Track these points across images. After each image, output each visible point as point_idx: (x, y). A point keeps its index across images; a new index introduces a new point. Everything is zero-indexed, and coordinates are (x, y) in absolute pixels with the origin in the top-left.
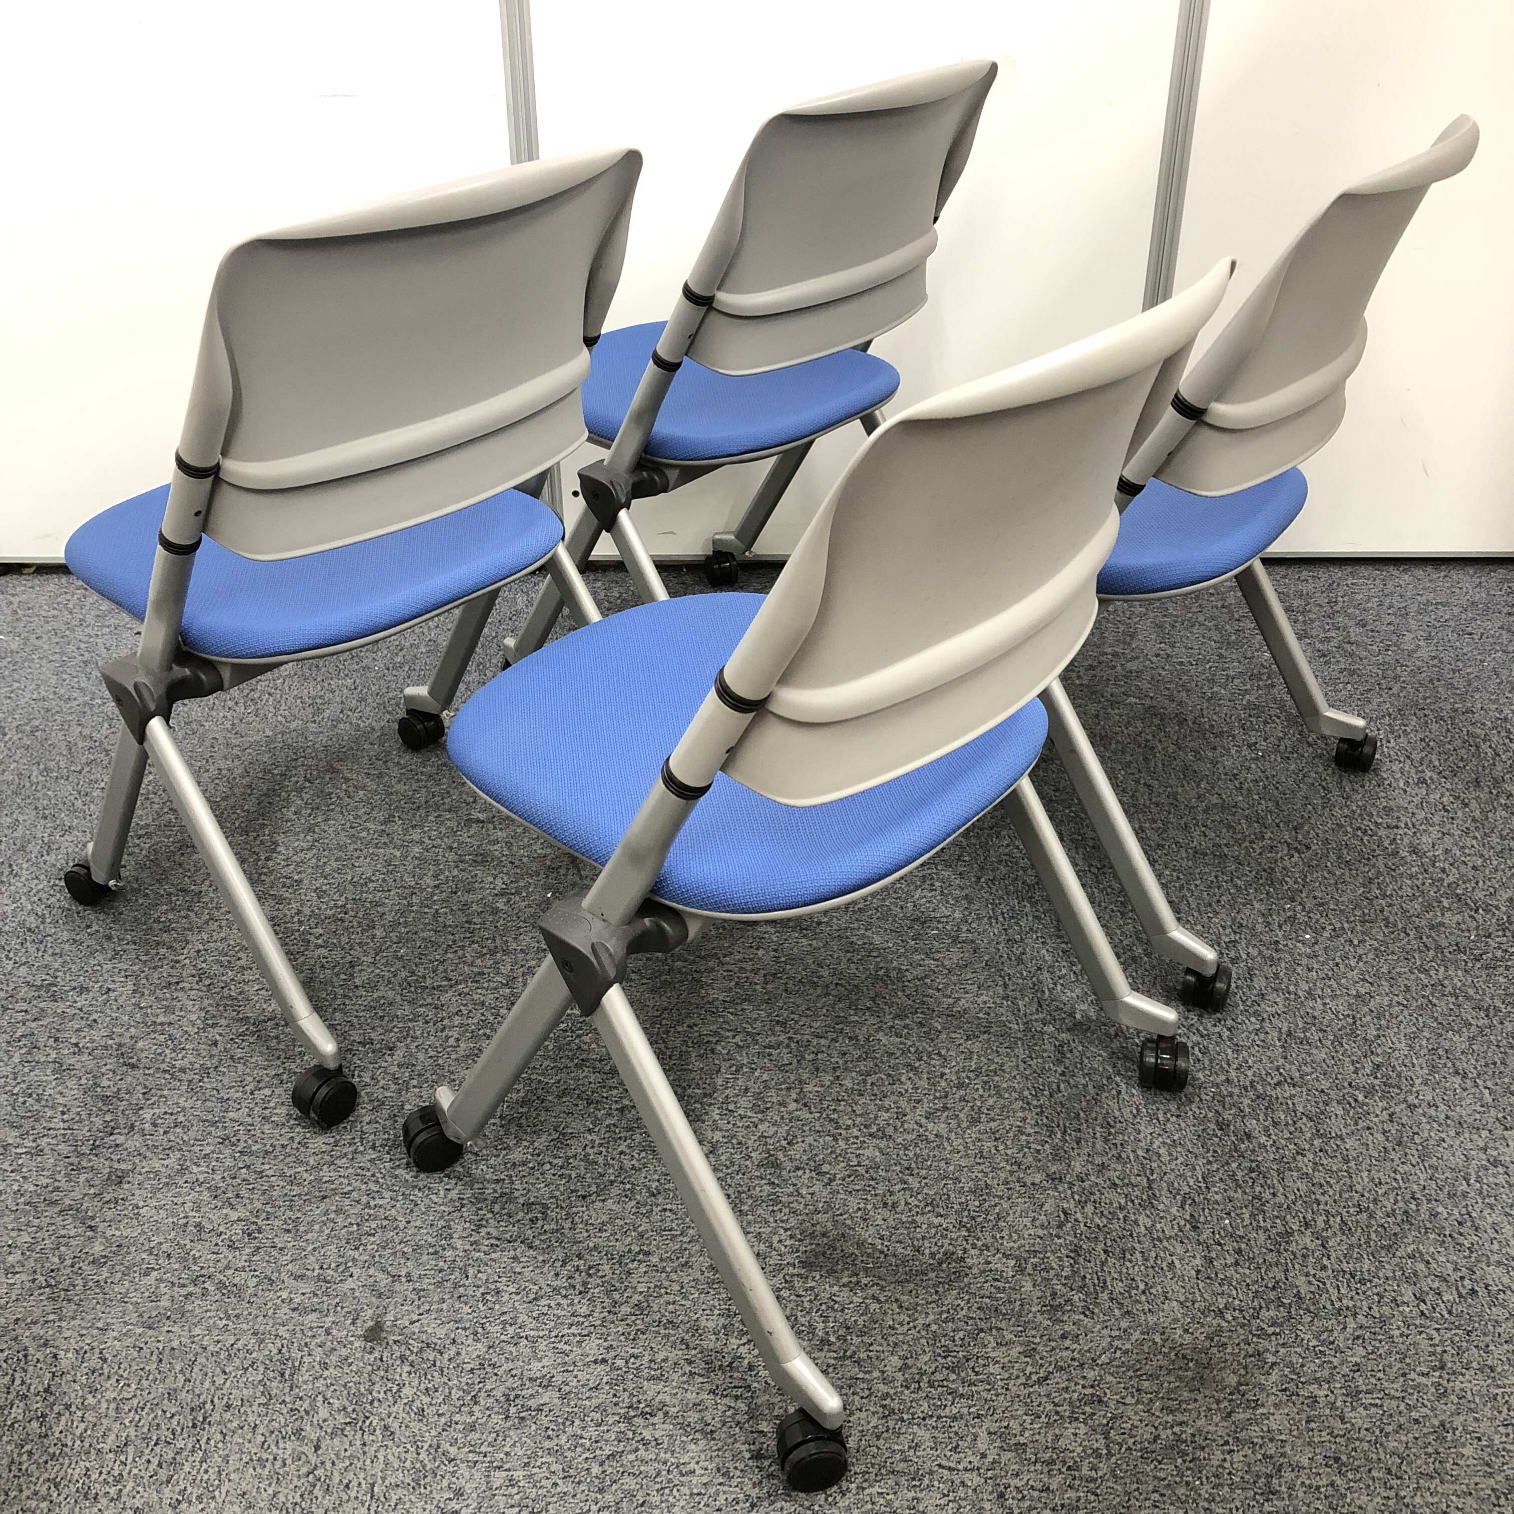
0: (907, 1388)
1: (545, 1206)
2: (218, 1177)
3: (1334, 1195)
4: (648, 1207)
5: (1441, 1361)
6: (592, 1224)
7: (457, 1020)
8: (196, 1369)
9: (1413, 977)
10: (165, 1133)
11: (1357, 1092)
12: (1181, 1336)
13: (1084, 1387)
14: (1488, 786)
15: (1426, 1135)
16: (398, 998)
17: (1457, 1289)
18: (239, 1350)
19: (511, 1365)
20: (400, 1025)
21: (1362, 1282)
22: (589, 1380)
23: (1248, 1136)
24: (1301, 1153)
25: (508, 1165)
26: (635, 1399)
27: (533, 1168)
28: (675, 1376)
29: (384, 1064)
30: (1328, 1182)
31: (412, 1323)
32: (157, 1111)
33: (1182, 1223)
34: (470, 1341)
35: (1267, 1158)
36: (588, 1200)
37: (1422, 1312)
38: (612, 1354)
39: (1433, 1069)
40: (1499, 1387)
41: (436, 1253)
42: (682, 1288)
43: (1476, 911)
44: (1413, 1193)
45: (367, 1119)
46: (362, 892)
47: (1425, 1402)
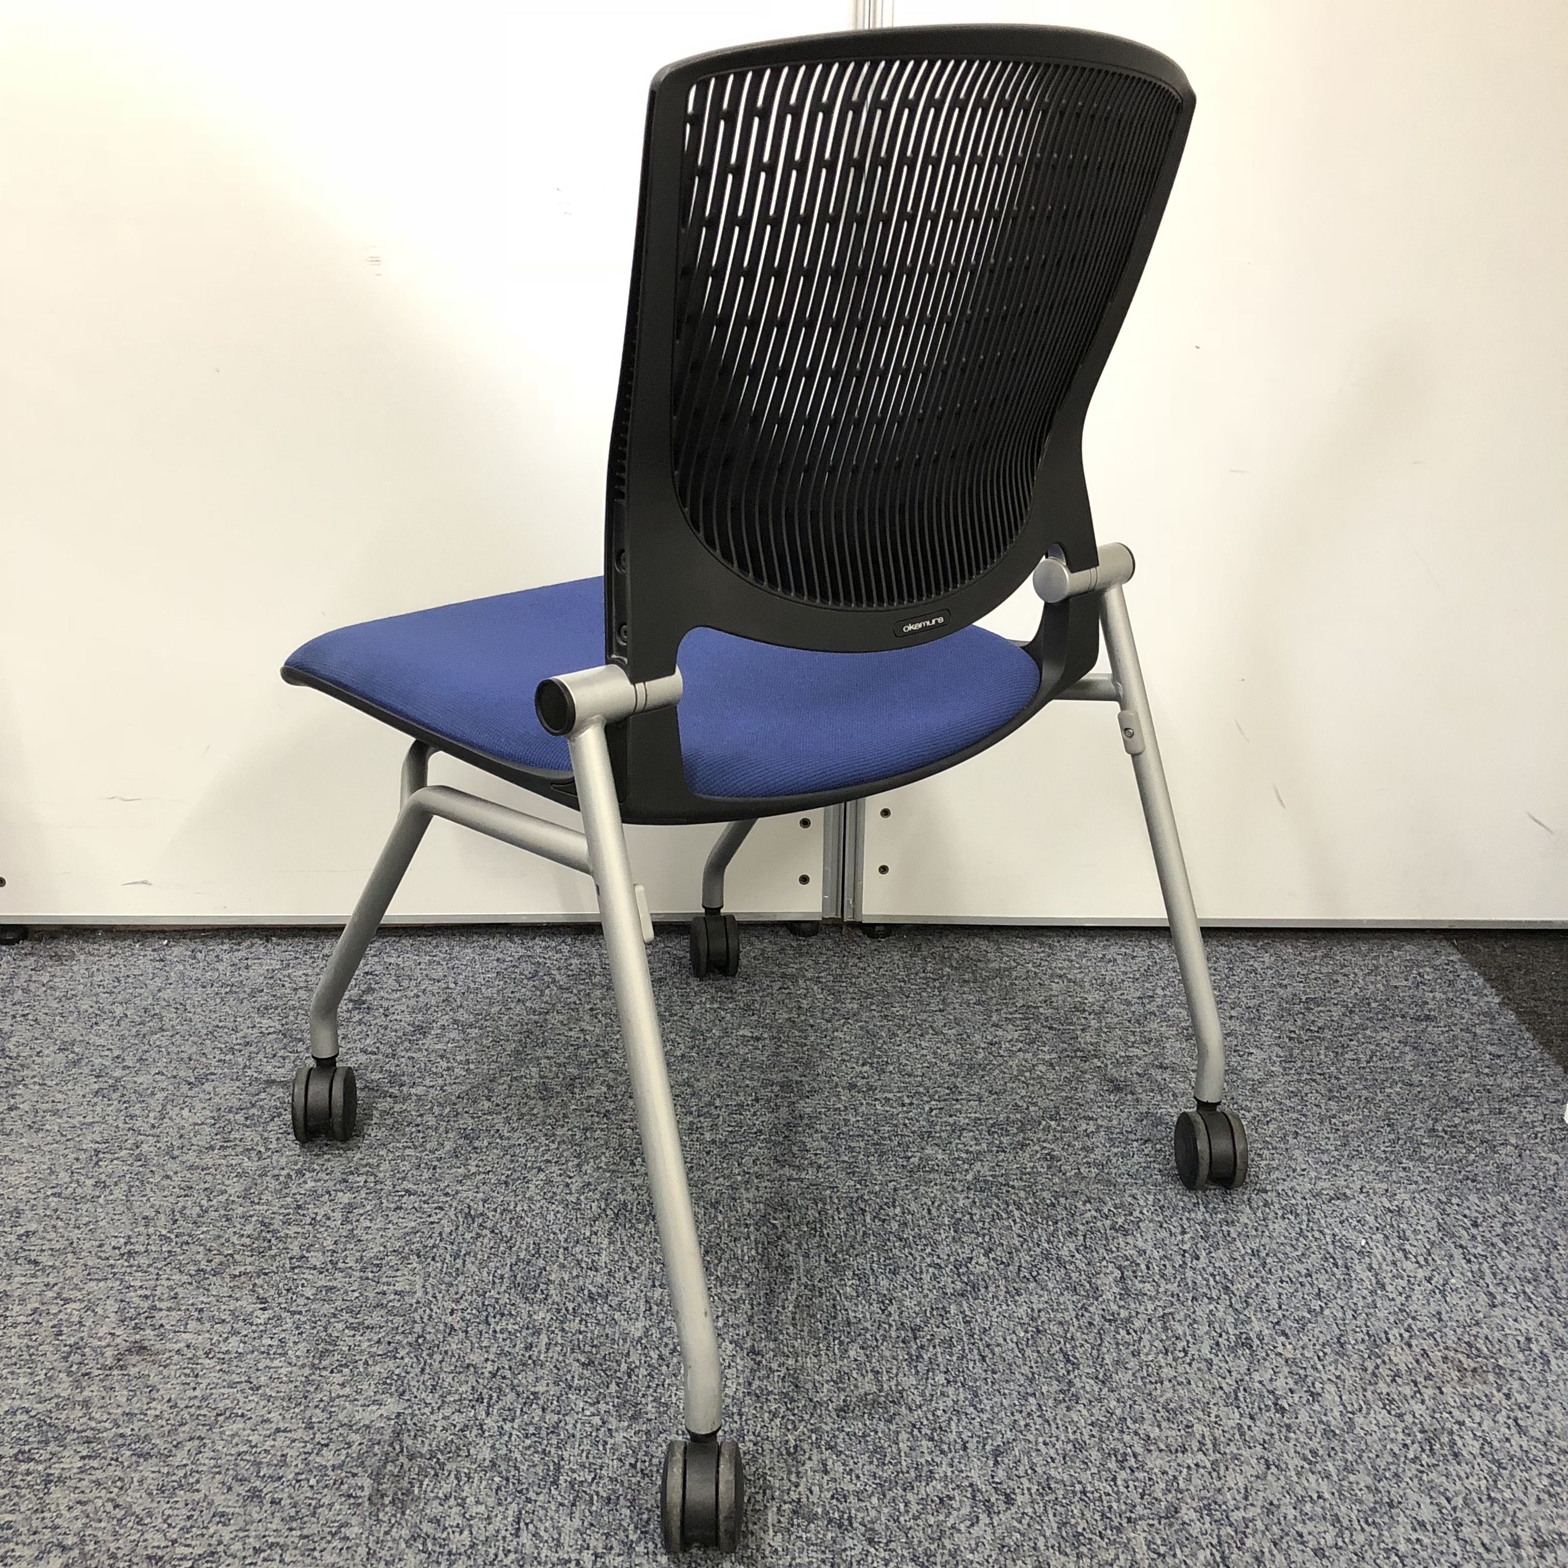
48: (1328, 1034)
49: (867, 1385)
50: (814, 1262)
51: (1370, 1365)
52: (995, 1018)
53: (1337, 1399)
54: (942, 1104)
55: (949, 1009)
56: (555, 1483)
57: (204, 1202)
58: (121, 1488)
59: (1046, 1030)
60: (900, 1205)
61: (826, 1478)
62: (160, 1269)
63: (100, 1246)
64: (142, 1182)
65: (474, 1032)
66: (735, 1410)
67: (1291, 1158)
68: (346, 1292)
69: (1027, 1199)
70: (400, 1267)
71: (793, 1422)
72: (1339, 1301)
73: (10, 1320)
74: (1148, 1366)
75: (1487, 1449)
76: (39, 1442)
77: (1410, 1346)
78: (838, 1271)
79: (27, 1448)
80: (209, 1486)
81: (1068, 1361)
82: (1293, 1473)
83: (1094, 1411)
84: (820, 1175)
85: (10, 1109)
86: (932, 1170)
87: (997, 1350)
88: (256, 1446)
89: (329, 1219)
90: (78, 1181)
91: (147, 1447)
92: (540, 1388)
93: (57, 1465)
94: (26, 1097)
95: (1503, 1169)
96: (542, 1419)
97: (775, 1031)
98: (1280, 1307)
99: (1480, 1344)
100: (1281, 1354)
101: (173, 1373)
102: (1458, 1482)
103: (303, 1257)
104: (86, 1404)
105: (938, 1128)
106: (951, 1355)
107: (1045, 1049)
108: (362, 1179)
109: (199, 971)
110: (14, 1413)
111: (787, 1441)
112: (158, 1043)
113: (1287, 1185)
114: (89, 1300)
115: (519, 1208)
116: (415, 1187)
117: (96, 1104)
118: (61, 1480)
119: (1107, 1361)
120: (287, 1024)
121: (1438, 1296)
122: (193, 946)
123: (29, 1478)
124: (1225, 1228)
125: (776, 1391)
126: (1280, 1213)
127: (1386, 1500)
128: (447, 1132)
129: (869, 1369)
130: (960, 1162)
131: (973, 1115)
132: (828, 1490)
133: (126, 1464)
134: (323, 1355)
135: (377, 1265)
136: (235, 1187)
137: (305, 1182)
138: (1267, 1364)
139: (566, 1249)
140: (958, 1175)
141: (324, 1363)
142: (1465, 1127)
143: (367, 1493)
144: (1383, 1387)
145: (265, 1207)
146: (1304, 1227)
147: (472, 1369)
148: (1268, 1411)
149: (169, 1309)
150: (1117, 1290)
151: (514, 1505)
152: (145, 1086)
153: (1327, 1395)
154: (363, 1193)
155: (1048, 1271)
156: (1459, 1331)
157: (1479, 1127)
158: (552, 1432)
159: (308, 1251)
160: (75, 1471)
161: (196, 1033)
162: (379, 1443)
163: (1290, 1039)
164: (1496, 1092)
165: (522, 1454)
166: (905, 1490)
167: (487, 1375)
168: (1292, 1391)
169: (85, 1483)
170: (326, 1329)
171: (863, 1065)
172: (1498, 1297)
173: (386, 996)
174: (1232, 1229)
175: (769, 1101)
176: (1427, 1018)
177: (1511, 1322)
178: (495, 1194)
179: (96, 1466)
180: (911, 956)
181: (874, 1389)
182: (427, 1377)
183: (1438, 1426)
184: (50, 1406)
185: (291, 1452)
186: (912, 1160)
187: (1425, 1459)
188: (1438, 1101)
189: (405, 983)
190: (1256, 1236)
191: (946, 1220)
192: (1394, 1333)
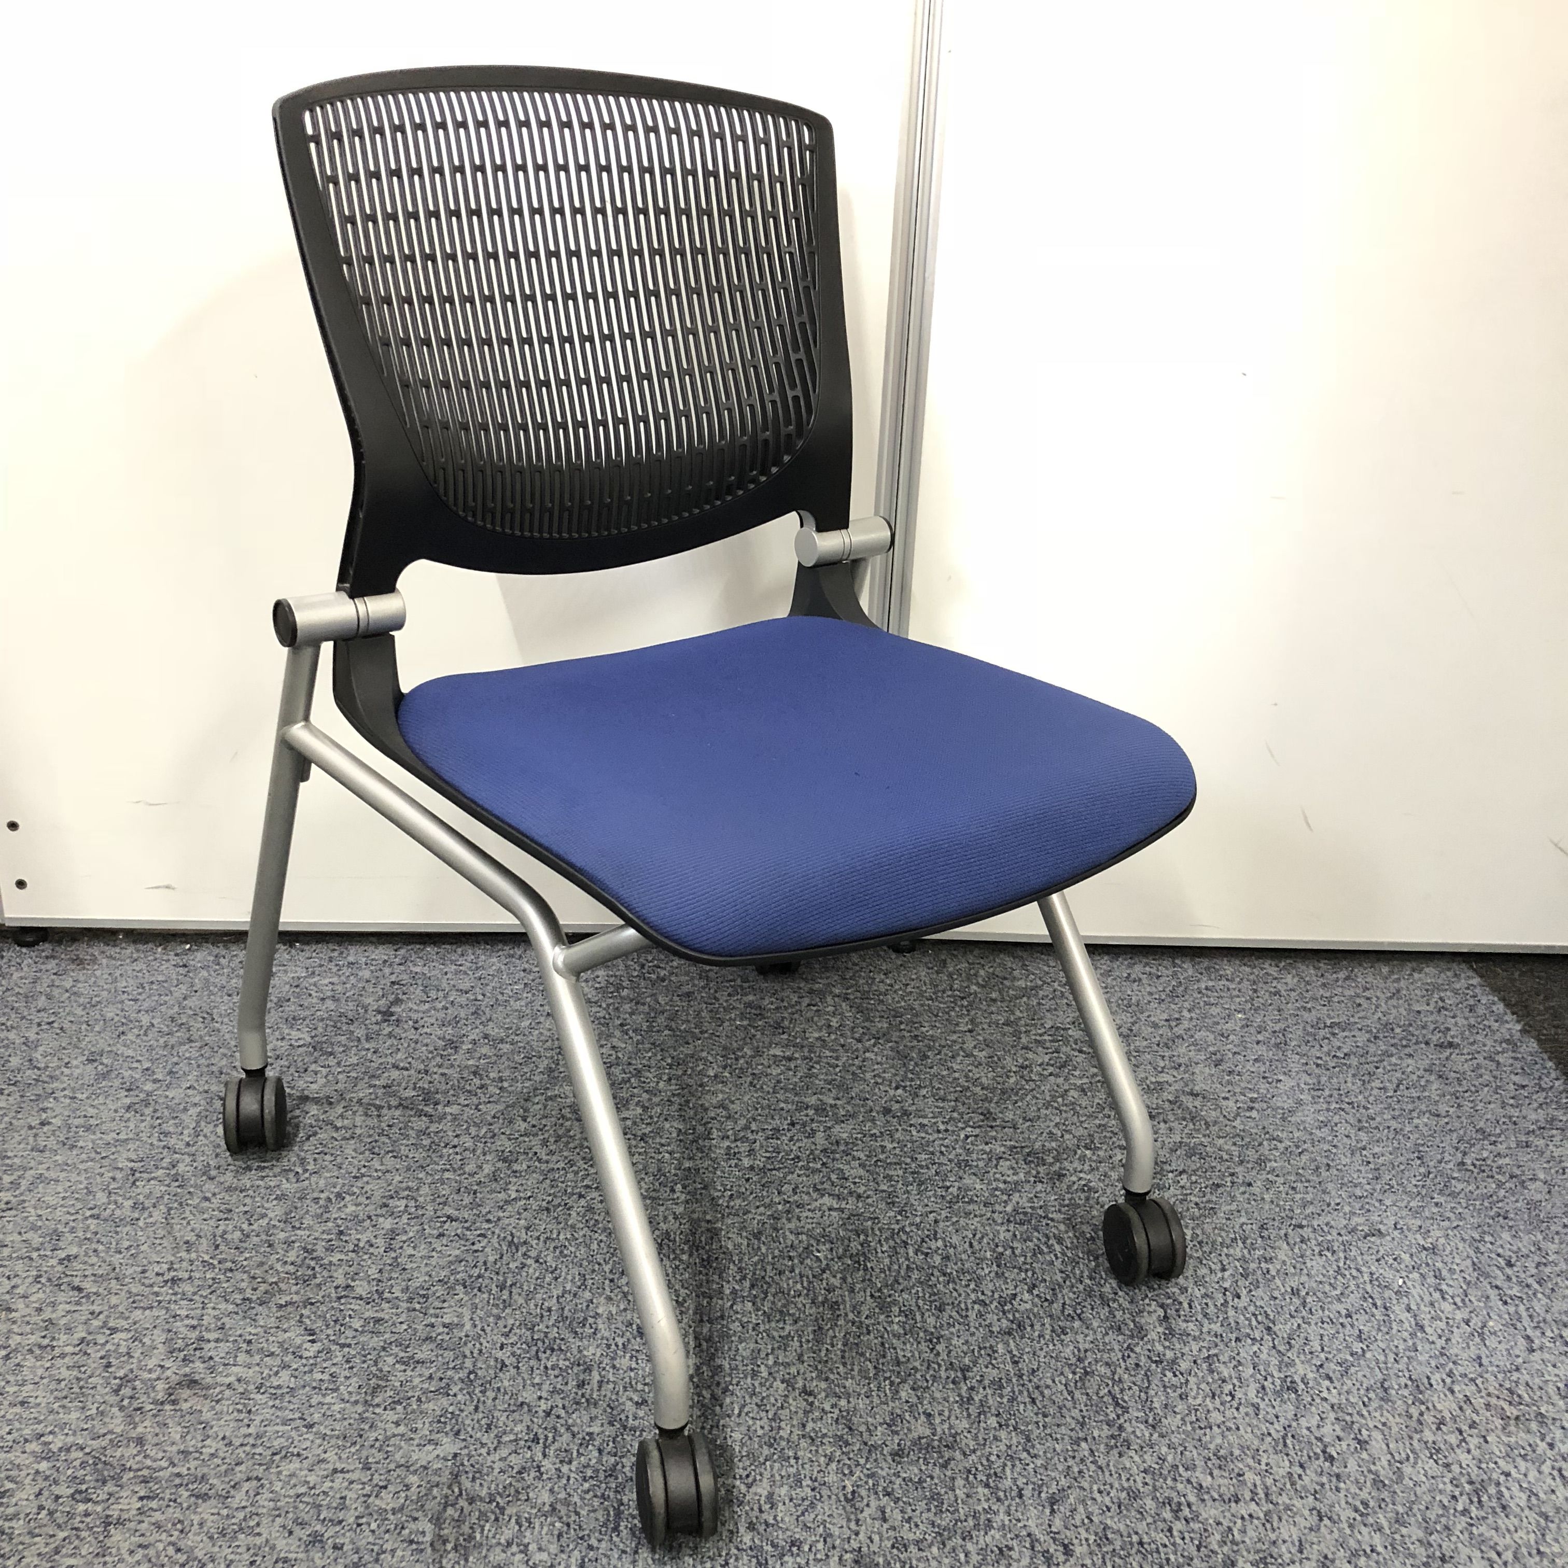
48: (1354, 1061)
49: (920, 1428)
50: (860, 1297)
51: (1414, 1411)
52: (1024, 1040)
53: (1384, 1447)
54: (977, 1131)
55: (979, 1029)
56: (616, 1529)
57: (245, 1226)
58: (182, 1531)
59: (1076, 1054)
60: (944, 1240)
61: (886, 1526)
62: (206, 1297)
63: (143, 1272)
64: (181, 1204)
65: (506, 1048)
66: (791, 1454)
67: (1324, 1192)
68: (394, 1324)
69: (1067, 1232)
70: (446, 1297)
71: (849, 1467)
72: (1381, 1344)
73: (57, 1352)
74: (1197, 1410)
75: (1534, 1500)
76: (97, 1481)
77: (1452, 1392)
78: (884, 1306)
79: (84, 1487)
80: (270, 1530)
81: (1117, 1404)
82: (1345, 1525)
83: (1146, 1457)
84: (860, 1205)
85: (43, 1124)
86: (971, 1201)
87: (1047, 1392)
88: (314, 1488)
89: (372, 1246)
90: (116, 1203)
91: (204, 1488)
92: (596, 1429)
93: (115, 1506)
94: (58, 1112)
95: (1533, 1205)
96: (599, 1461)
97: (806, 1050)
98: (1323, 1350)
99: (1521, 1390)
100: (1326, 1399)
101: (225, 1409)
102: (1508, 1536)
103: (348, 1286)
104: (140, 1441)
105: (974, 1156)
106: (1001, 1396)
107: (1077, 1073)
108: (404, 1202)
109: (224, 978)
110: (68, 1450)
111: (844, 1487)
112: (187, 1055)
113: (1322, 1220)
114: (136, 1330)
115: (562, 1237)
116: (455, 1213)
117: (128, 1120)
118: (120, 1522)
119: (1156, 1405)
120: (316, 1036)
121: (1477, 1339)
122: (216, 951)
123: (88, 1520)
124: (1263, 1265)
125: (830, 1434)
126: (1317, 1249)
127: (1438, 1554)
128: (485, 1154)
129: (921, 1411)
130: (997, 1193)
131: (1008, 1143)
132: (888, 1539)
133: (185, 1505)
134: (375, 1390)
135: (424, 1296)
136: (276, 1211)
137: (345, 1206)
138: (1313, 1409)
139: (612, 1281)
140: (997, 1207)
141: (376, 1401)
142: (1494, 1161)
143: (428, 1538)
144: (1428, 1435)
145: (308, 1233)
146: (1341, 1264)
147: (526, 1408)
148: (1318, 1459)
149: (217, 1341)
150: (1160, 1330)
151: (576, 1552)
152: (177, 1101)
153: (1373, 1443)
154: (405, 1217)
155: (1092, 1309)
156: (1500, 1376)
157: (1507, 1160)
158: (611, 1475)
159: (354, 1280)
160: (135, 1512)
161: (224, 1044)
162: (437, 1485)
163: (1318, 1065)
164: (1523, 1124)
165: (582, 1499)
166: (964, 1539)
167: (541, 1414)
168: (1339, 1439)
169: (144, 1526)
170: (376, 1363)
171: (897, 1088)
172: (1537, 1341)
173: (415, 1007)
174: (1270, 1266)
175: (804, 1125)
176: (1451, 1045)
177: (1550, 1368)
178: (537, 1221)
179: (155, 1507)
180: (938, 973)
181: (928, 1432)
182: (481, 1415)
183: (1485, 1477)
184: (104, 1442)
185: (351, 1495)
186: (951, 1190)
187: (1474, 1512)
188: (1465, 1133)
189: (433, 994)
190: (1294, 1274)
191: (988, 1254)
192: (1436, 1378)
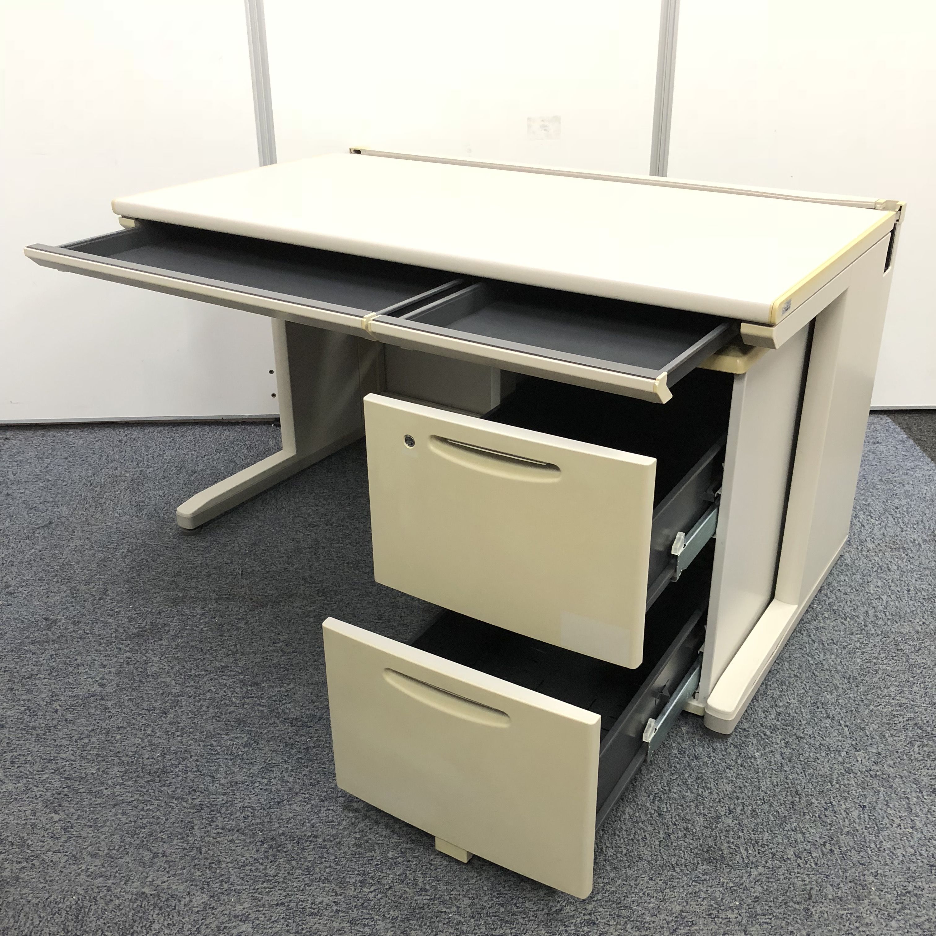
0: (473, 918)
1: (253, 808)
2: (49, 794)
3: (748, 793)
4: (318, 808)
5: (809, 894)
6: (282, 819)
7: (208, 695)
8: (22, 915)
9: (804, 659)
10: (19, 767)
11: (766, 730)
12: (647, 882)
13: (584, 915)
14: (856, 545)
15: (807, 755)
16: (173, 682)
17: (822, 851)
18: (51, 902)
19: (223, 908)
20: (173, 699)
21: (763, 846)
22: (271, 916)
23: (697, 758)
24: (729, 767)
25: (233, 784)
26: (300, 928)
27: (248, 785)
28: (326, 913)
29: (161, 723)
30: (744, 786)
31: (162, 883)
32: (15, 754)
33: (653, 812)
34: (199, 893)
35: (708, 772)
36: (281, 804)
37: (799, 865)
38: (288, 899)
39: (813, 714)
40: (845, 910)
41: (182, 838)
42: (336, 858)
43: (845, 619)
44: (797, 790)
45: (147, 756)
46: (156, 618)
47: (799, 921)
51: (860, 548)
75: (900, 568)
77: (874, 542)
95: (907, 491)
99: (898, 542)
102: (890, 576)
121: (884, 529)
127: (866, 581)
142: (893, 479)
144: (864, 553)
156: (890, 538)
157: (898, 478)
164: (905, 467)
172: (904, 529)
176: (878, 442)
177: (909, 536)
183: (883, 563)
187: (879, 571)
188: (883, 470)
192: (868, 539)
